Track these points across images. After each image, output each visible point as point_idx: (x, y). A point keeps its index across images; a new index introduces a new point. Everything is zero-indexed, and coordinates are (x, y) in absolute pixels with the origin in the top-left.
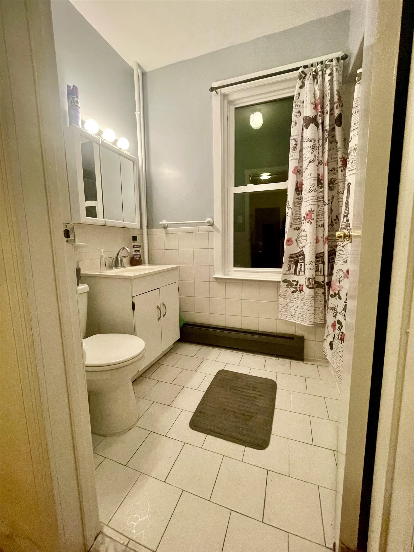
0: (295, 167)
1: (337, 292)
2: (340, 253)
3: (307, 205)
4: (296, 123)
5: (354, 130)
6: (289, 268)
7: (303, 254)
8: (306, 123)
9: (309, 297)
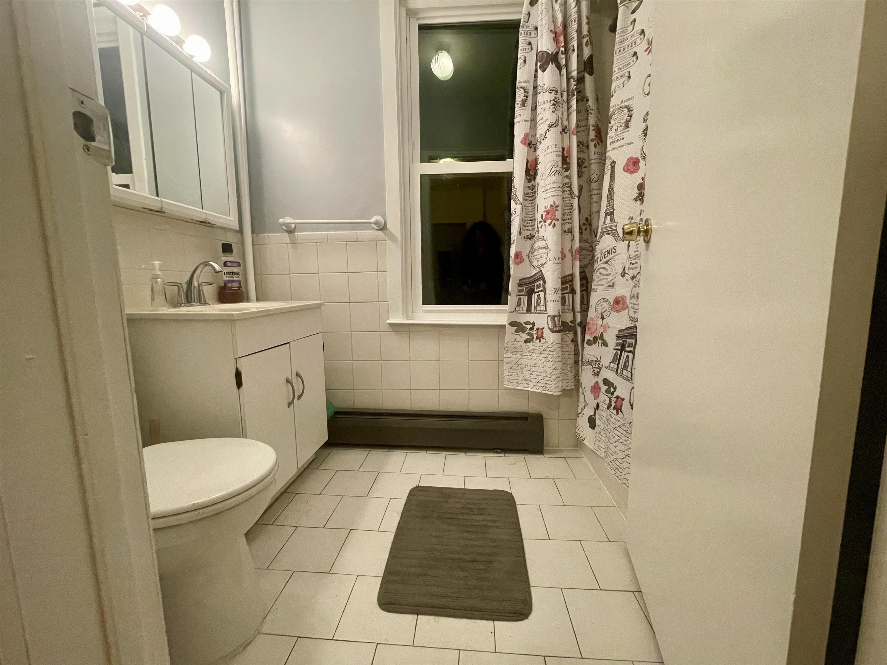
0: (525, 133)
1: (598, 335)
2: (601, 273)
3: (547, 197)
4: (525, 62)
5: (618, 78)
6: (518, 302)
7: (543, 278)
8: (543, 62)
9: (554, 347)
